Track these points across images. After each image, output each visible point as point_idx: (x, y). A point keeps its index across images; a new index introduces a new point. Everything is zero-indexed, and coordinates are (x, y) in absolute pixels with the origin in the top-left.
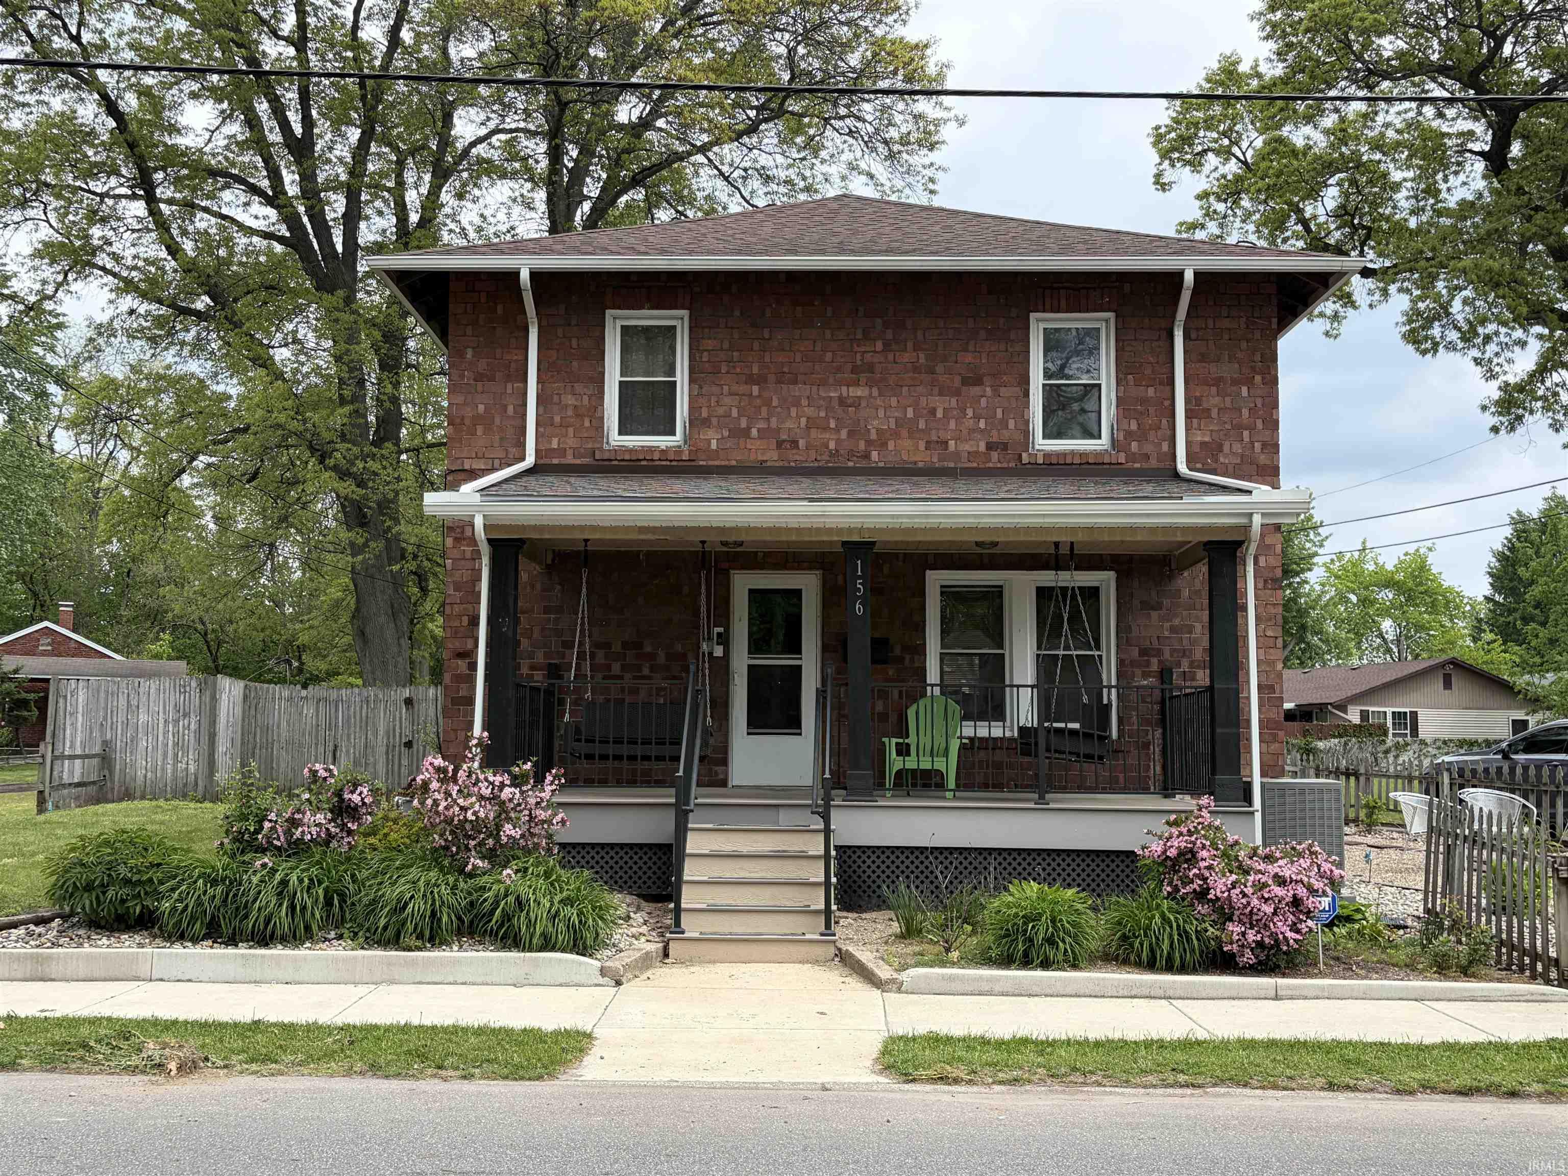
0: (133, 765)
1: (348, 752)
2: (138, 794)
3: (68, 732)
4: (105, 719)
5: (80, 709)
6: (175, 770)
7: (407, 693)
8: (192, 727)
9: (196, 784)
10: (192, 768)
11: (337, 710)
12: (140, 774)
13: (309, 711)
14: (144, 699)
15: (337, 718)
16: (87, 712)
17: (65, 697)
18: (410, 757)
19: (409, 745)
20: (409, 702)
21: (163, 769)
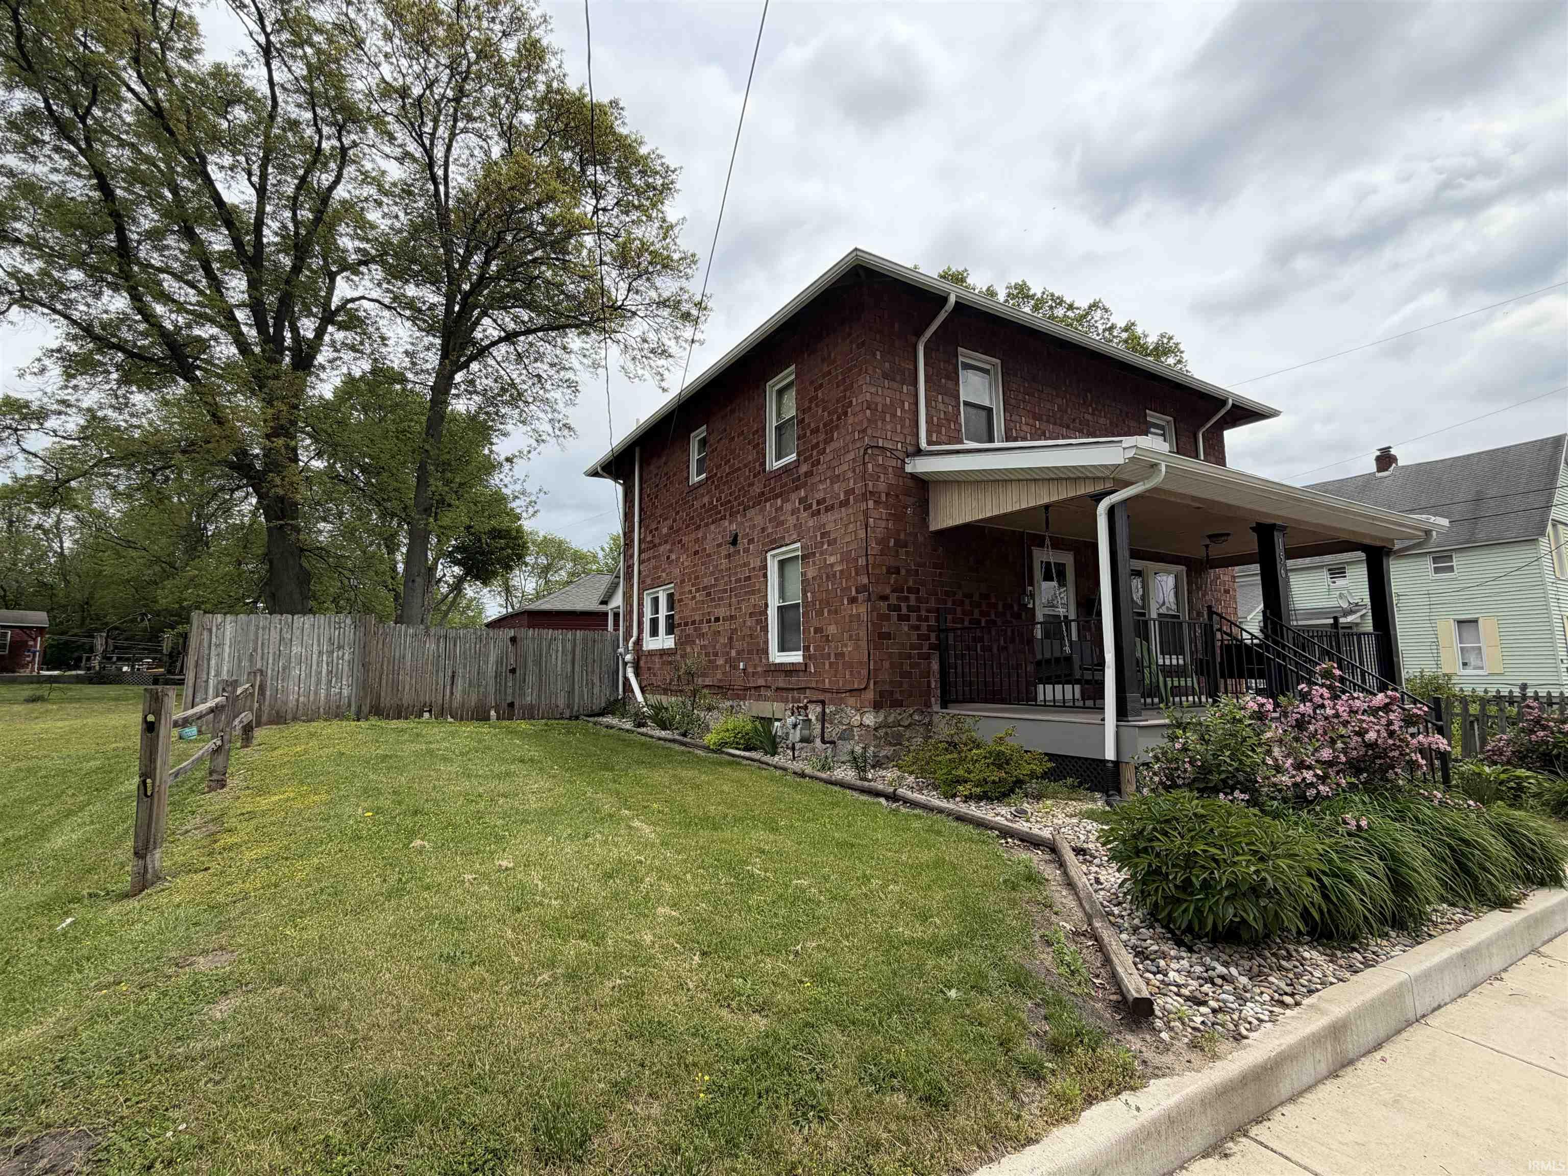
0: (285, 691)
1: (464, 677)
2: (289, 716)
3: (213, 662)
4: (255, 650)
5: (228, 642)
6: (328, 695)
7: (512, 633)
8: (346, 657)
9: (349, 705)
10: (345, 692)
11: (455, 645)
12: (292, 698)
13: (431, 646)
14: (297, 633)
15: (455, 651)
16: (234, 642)
17: (210, 631)
18: (514, 680)
19: (513, 671)
20: (513, 640)
21: (316, 693)
